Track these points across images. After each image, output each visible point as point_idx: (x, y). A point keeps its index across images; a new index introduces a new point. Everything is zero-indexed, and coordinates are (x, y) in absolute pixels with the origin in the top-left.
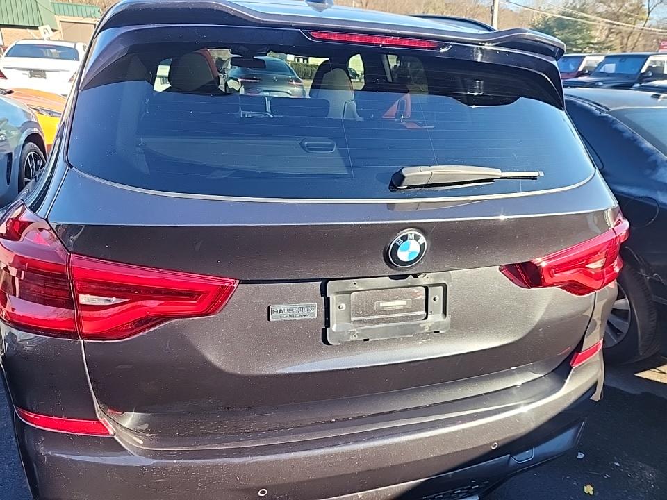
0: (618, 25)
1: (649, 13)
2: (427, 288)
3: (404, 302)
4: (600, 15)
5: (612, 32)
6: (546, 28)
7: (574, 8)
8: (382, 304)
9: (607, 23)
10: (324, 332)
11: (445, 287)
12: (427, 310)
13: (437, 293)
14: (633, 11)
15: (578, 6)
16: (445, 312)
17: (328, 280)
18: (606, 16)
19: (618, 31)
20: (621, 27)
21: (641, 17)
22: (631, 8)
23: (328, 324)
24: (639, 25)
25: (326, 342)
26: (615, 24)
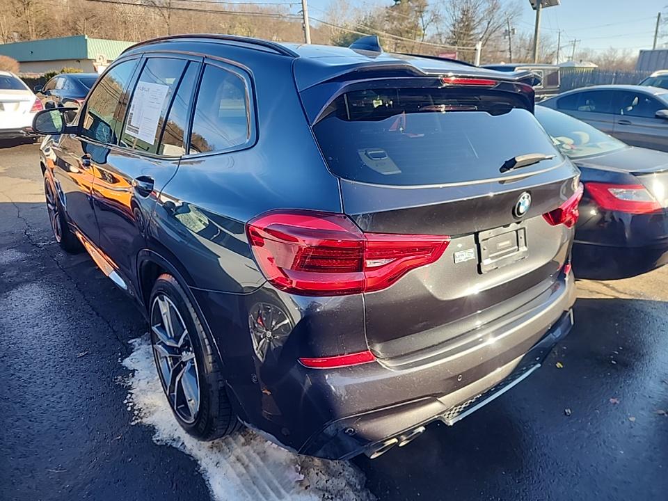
0: (402, 40)
1: (424, 30)
2: (517, 231)
3: (508, 242)
4: (387, 32)
5: (399, 47)
6: (345, 43)
7: (366, 25)
8: (500, 245)
9: (393, 38)
10: (479, 266)
11: (524, 228)
12: (518, 245)
13: (521, 233)
14: (412, 28)
15: (369, 24)
16: (526, 245)
17: (479, 232)
18: (392, 32)
19: (402, 45)
20: (405, 42)
21: (419, 33)
22: (409, 26)
23: (480, 260)
24: (418, 40)
25: (480, 272)
26: (399, 39)
